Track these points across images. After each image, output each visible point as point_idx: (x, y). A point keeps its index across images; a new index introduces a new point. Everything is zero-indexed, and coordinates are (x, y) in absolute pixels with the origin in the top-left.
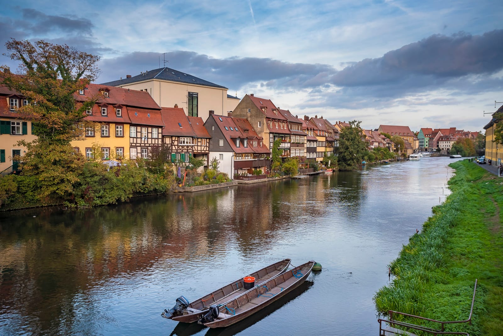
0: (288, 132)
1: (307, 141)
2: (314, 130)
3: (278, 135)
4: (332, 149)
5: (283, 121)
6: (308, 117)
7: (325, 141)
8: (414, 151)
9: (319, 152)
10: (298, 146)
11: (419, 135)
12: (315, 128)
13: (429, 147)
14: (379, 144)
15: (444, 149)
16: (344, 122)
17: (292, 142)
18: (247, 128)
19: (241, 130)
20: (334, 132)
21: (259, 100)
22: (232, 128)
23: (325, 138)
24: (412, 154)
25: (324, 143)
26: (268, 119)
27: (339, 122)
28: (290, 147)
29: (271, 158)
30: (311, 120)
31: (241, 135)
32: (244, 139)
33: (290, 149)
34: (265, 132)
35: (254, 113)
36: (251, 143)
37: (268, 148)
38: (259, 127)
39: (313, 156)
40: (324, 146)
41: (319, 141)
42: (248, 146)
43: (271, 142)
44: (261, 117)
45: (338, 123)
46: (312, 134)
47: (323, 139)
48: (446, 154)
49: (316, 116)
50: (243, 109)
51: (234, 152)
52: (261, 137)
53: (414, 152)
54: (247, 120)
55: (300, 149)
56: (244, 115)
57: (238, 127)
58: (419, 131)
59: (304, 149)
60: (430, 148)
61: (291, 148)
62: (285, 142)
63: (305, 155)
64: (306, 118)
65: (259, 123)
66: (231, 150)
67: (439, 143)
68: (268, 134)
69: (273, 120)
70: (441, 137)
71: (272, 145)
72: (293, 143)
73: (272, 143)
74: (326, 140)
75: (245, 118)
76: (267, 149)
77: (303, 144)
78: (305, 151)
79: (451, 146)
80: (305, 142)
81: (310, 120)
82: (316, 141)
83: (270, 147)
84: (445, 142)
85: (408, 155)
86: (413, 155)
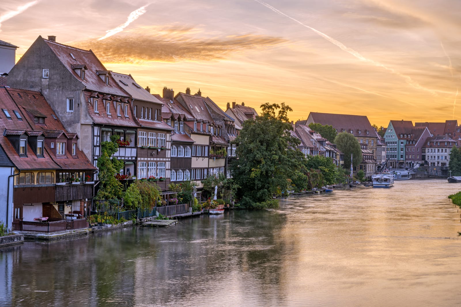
0: (132, 124)
1: (172, 145)
2: (185, 119)
3: (110, 130)
4: (222, 162)
5: (122, 100)
6: (171, 92)
7: (208, 144)
8: (379, 167)
9: (196, 169)
10: (152, 156)
11: (386, 134)
12: (189, 117)
13: (406, 159)
14: (312, 151)
15: (436, 165)
16: (243, 104)
17: (139, 146)
18: (43, 112)
19: (27, 117)
20: (226, 125)
21: (68, 50)
22: (8, 111)
23: (208, 138)
24: (376, 173)
25: (207, 148)
26: (89, 94)
27: (234, 103)
28: (136, 158)
29: (96, 182)
30: (179, 97)
31: (30, 129)
32: (36, 137)
33: (135, 163)
34: (83, 121)
35: (56, 78)
36: (52, 147)
37: (90, 158)
38: (68, 110)
39: (182, 176)
40: (206, 155)
41: (196, 145)
42: (45, 154)
43: (96, 146)
44: (73, 88)
45: (231, 107)
46: (181, 129)
47: (204, 140)
48: (440, 173)
49: (188, 91)
50: (31, 70)
51: (14, 166)
52: (73, 134)
53: (379, 169)
54: (42, 95)
55: (157, 162)
56: (32, 82)
57: (22, 110)
58: (387, 127)
59: (165, 161)
60: (409, 162)
61: (139, 159)
62: (124, 145)
63: (168, 174)
64: (168, 93)
65: (68, 101)
66: (7, 162)
67: (427, 150)
68: (90, 128)
69: (101, 96)
70: (429, 139)
71: (97, 153)
72: (142, 148)
73: (98, 148)
74: (210, 143)
75: (37, 89)
76: (88, 161)
77: (163, 149)
78: (168, 165)
79: (448, 157)
80: (168, 145)
81: (175, 99)
82: (191, 144)
83: (93, 155)
84: (436, 150)
85: (367, 175)
86: (378, 176)
